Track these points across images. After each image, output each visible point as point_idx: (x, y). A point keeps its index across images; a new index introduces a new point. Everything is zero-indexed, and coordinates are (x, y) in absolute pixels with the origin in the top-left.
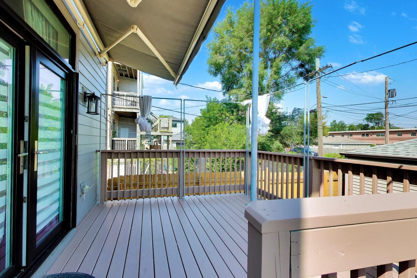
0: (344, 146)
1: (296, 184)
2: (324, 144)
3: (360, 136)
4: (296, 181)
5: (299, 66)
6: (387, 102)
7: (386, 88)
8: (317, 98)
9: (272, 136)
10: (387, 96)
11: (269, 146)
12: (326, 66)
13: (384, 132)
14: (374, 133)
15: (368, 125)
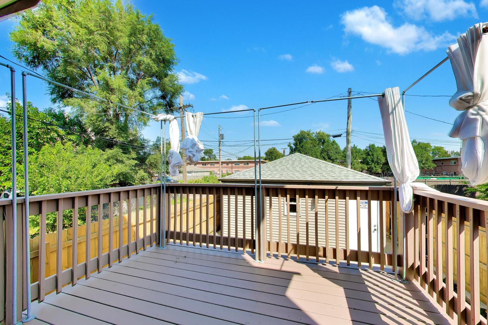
0: (195, 173)
1: (186, 214)
2: (188, 172)
3: (201, 165)
4: (186, 211)
5: (161, 97)
6: (220, 142)
7: (219, 133)
8: (182, 131)
9: (136, 165)
10: (220, 138)
11: (131, 176)
12: (188, 104)
13: (219, 162)
14: (209, 163)
15: (204, 157)
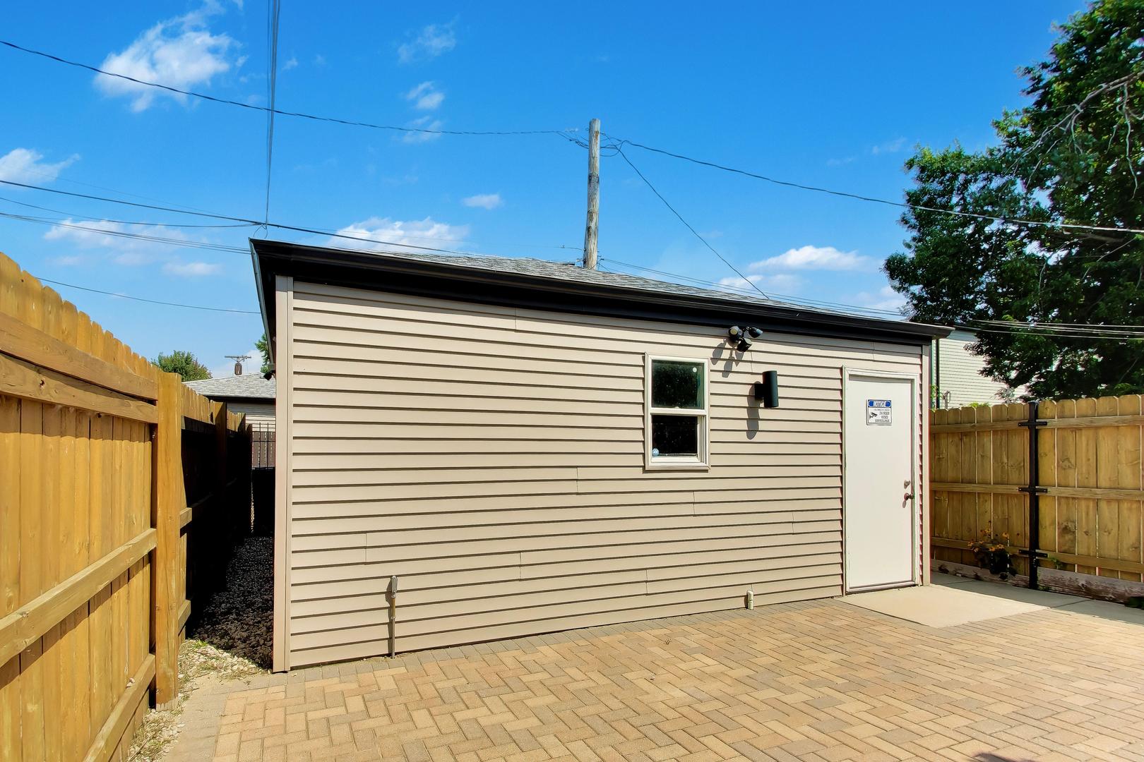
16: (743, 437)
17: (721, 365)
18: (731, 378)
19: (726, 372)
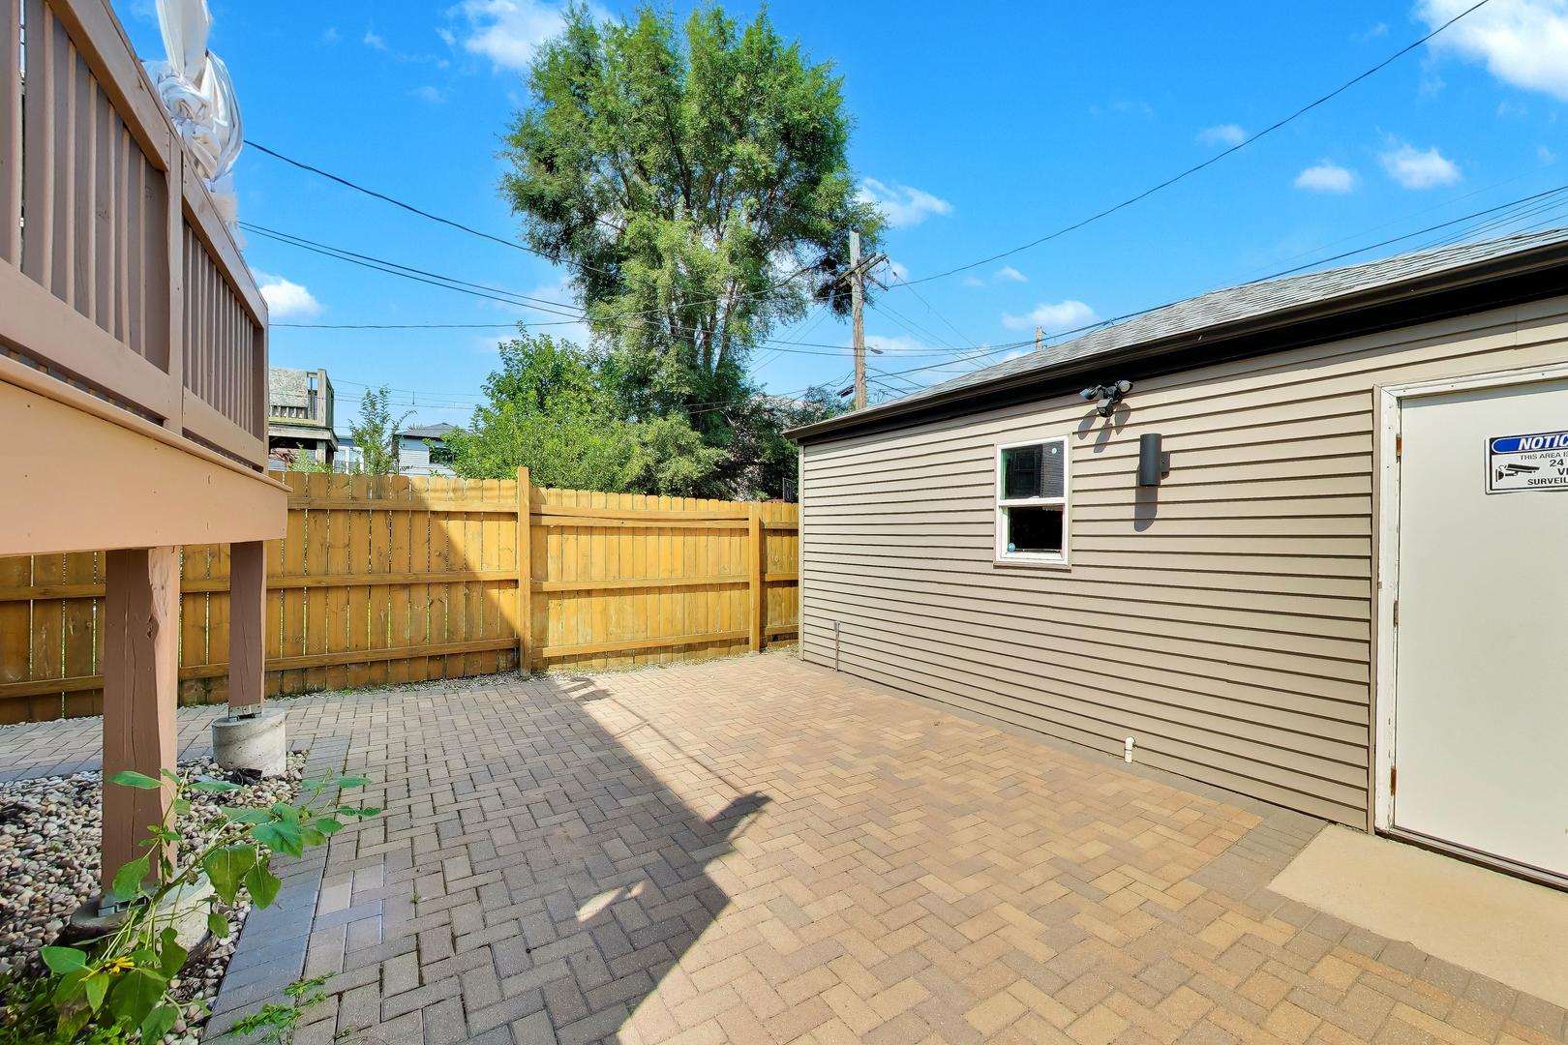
5: (821, 263)
16: (1129, 528)
17: (1092, 438)
18: (1108, 451)
19: (1100, 445)
